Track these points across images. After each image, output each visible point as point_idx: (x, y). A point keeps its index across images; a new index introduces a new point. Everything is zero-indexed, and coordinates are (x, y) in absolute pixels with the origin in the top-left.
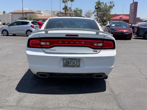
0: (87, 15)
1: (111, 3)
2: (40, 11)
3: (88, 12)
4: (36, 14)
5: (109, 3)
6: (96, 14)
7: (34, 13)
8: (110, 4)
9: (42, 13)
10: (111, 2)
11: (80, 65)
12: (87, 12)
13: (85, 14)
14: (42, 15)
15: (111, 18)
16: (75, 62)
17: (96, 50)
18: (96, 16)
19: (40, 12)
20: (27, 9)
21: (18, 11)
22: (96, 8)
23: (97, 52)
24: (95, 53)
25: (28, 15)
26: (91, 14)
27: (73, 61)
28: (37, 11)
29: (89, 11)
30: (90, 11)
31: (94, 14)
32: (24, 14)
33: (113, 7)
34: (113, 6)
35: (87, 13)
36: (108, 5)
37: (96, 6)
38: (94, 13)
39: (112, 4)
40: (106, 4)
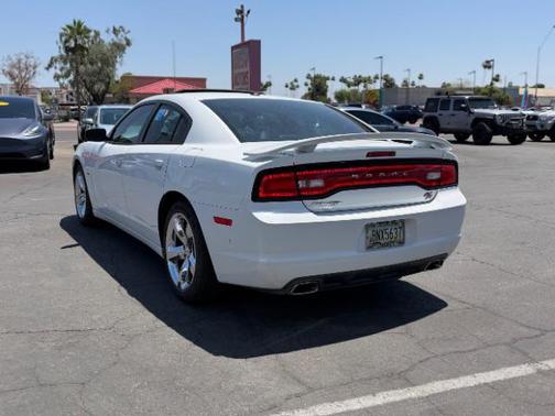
0: (16, 72)
1: (115, 31)
3: (19, 61)
5: (107, 31)
6: (59, 73)
8: (113, 36)
10: (117, 27)
11: (404, 238)
12: (16, 61)
13: (7, 69)
15: (132, 89)
16: (394, 232)
18: (61, 80)
22: (68, 49)
26: (31, 69)
27: (390, 228)
29: (22, 57)
30: (27, 57)
31: (52, 71)
33: (128, 49)
34: (124, 42)
35: (13, 66)
36: (107, 38)
37: (66, 42)
38: (50, 66)
39: (119, 36)
40: (97, 34)
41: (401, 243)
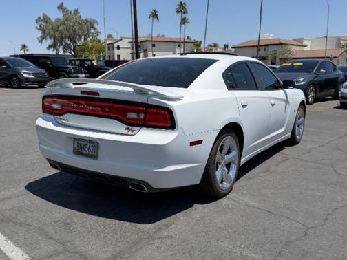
2: (303, 39)
4: (289, 47)
7: (284, 44)
9: (305, 43)
11: (97, 154)
14: (305, 49)
16: (91, 148)
17: (130, 127)
19: (301, 40)
20: (271, 36)
21: (249, 41)
23: (134, 133)
24: (130, 133)
25: (270, 49)
27: (89, 144)
28: (294, 40)
32: (262, 49)
41: (95, 157)
